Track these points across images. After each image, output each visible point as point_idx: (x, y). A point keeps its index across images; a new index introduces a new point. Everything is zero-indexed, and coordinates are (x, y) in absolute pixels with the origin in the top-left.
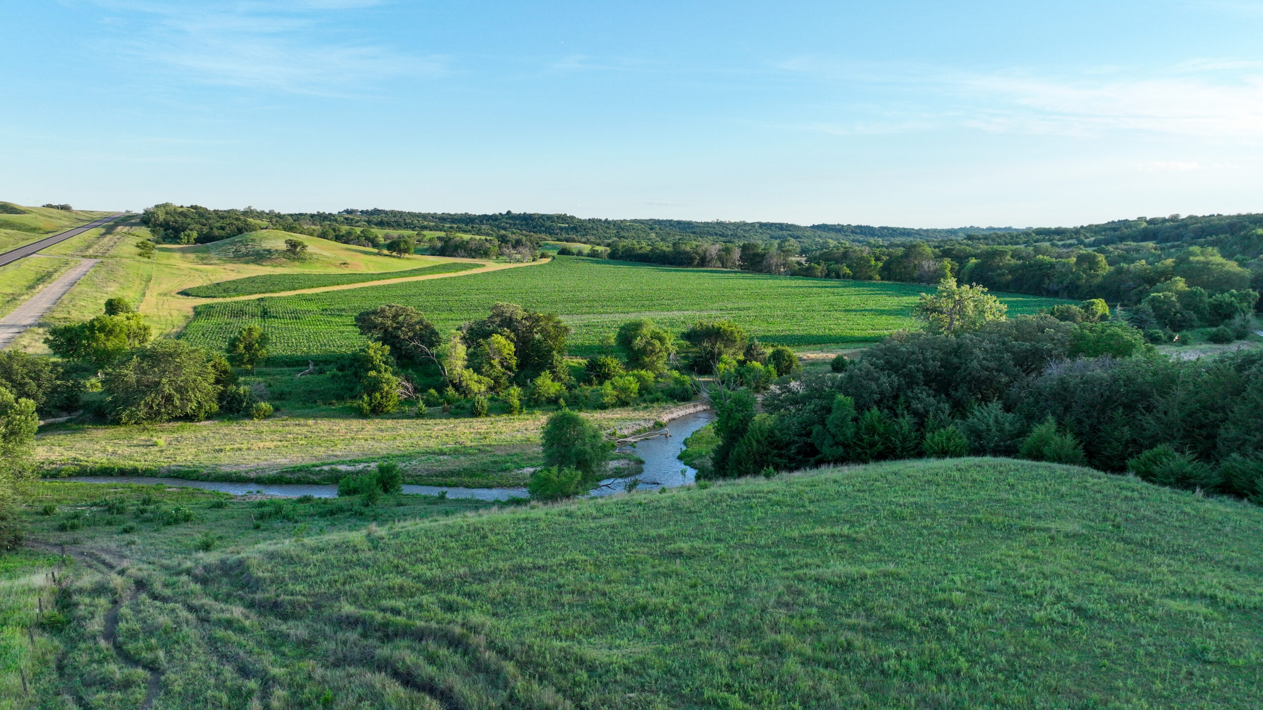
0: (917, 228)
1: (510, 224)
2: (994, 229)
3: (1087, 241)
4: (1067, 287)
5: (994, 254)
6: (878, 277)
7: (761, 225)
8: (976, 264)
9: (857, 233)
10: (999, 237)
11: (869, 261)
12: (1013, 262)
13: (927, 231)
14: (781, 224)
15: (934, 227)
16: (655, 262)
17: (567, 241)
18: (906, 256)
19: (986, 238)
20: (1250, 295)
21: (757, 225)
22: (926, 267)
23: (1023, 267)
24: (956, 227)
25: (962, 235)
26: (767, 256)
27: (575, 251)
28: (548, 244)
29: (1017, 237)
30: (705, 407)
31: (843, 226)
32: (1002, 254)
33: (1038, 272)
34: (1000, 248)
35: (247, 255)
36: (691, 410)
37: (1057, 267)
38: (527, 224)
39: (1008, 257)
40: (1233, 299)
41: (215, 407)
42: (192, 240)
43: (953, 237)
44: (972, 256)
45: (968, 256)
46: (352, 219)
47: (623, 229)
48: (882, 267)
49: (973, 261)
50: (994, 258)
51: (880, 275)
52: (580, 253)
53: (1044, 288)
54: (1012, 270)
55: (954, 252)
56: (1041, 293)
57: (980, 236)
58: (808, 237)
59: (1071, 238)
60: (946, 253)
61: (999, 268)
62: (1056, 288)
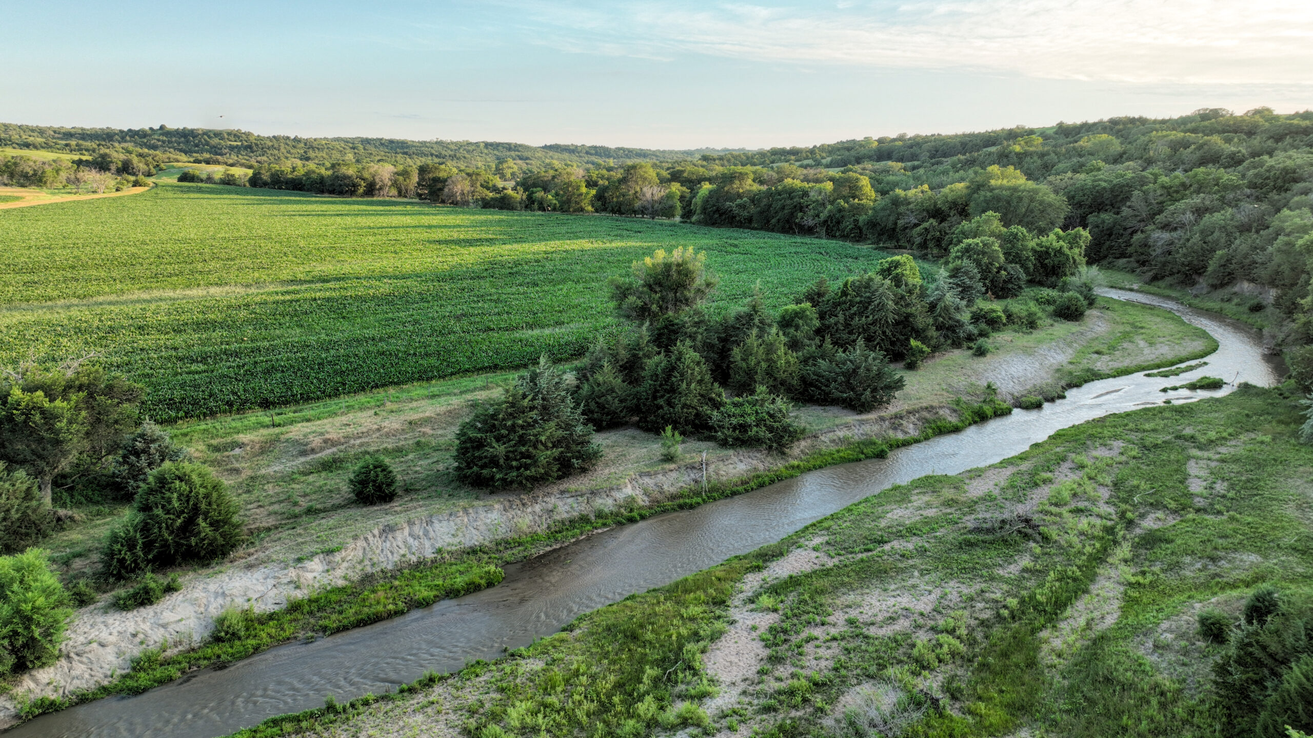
0: (653, 148)
1: (164, 142)
2: (728, 150)
3: (824, 161)
4: (825, 222)
5: (729, 178)
6: (590, 208)
7: (487, 145)
8: (710, 192)
9: (591, 154)
10: (735, 157)
11: (578, 188)
12: (756, 187)
13: (664, 152)
14: (509, 144)
15: (671, 148)
16: (308, 190)
17: (207, 163)
18: (624, 180)
19: (721, 159)
20: (1080, 236)
21: (482, 145)
22: (648, 195)
23: (769, 194)
24: (693, 148)
25: (698, 156)
26: (449, 181)
27: (204, 176)
28: (173, 167)
29: (752, 158)
31: (577, 147)
32: (741, 176)
33: (788, 202)
34: (739, 169)
37: (812, 194)
38: (188, 141)
39: (750, 181)
40: (1061, 243)
43: (689, 159)
44: (705, 179)
45: (700, 180)
47: (313, 148)
48: (595, 196)
49: (706, 187)
50: (732, 182)
51: (593, 206)
52: (209, 179)
53: (796, 224)
54: (754, 199)
55: (685, 175)
56: (791, 228)
57: (715, 156)
58: (539, 158)
59: (807, 158)
60: (676, 176)
61: (740, 196)
62: (811, 223)
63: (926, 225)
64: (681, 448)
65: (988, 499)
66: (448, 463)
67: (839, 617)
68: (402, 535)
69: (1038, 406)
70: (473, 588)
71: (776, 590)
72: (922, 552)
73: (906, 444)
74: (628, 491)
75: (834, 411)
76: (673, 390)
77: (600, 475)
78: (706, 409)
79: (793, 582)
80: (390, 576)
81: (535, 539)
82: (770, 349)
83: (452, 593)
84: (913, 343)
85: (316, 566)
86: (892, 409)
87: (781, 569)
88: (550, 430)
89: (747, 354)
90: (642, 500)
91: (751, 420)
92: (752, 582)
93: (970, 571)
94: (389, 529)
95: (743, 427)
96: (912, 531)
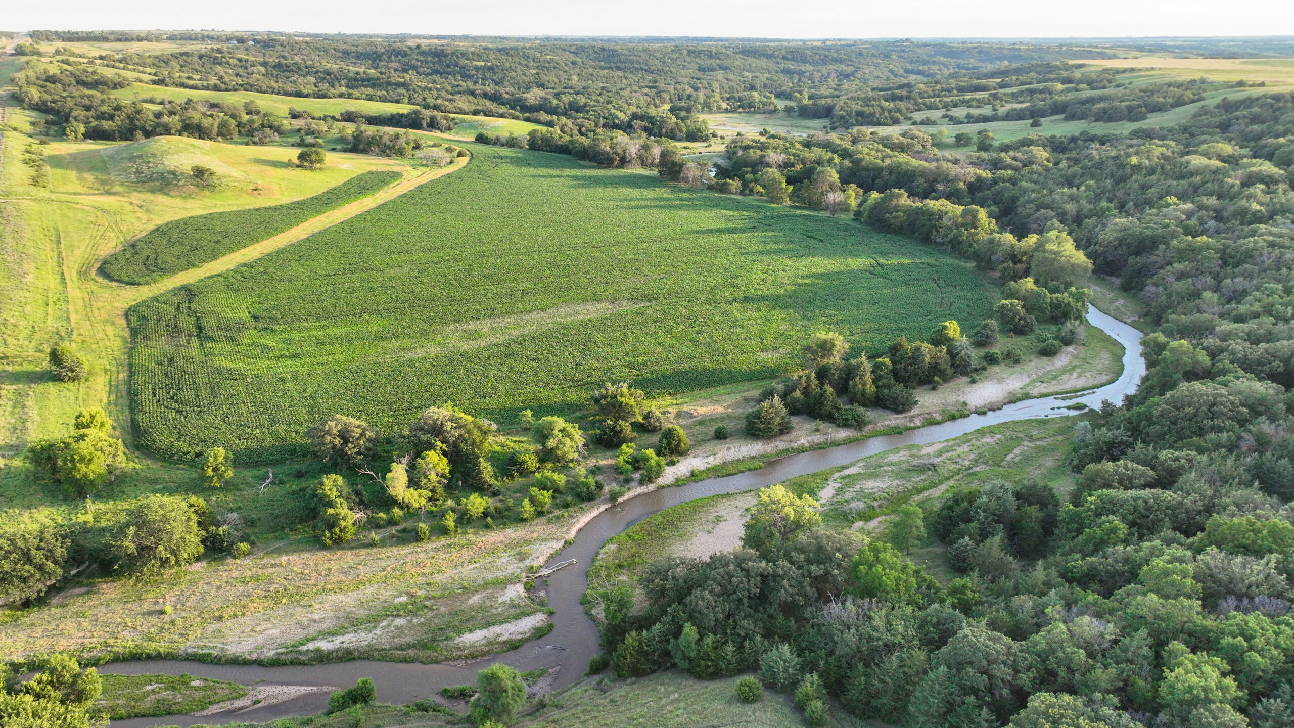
8: (876, 202)
17: (486, 115)
27: (493, 137)
28: (464, 121)
30: (606, 506)
35: (150, 179)
36: (595, 513)
37: (944, 220)
40: (1071, 299)
41: (201, 549)
42: (80, 136)
46: (247, 61)
49: (875, 196)
50: (891, 200)
52: (498, 142)
62: (941, 241)
63: (1006, 265)
64: (822, 426)
65: (928, 455)
66: (743, 424)
67: (858, 487)
68: (733, 450)
69: (984, 413)
70: (756, 469)
71: (842, 478)
72: (892, 471)
73: (913, 428)
74: (802, 441)
75: (888, 412)
76: (822, 404)
77: (794, 434)
78: (834, 411)
79: (849, 476)
80: (732, 462)
81: (772, 455)
82: (864, 385)
83: (750, 470)
84: (936, 378)
85: (711, 458)
86: (913, 413)
87: (846, 472)
88: (778, 420)
89: (855, 385)
90: (807, 445)
91: (850, 417)
92: (837, 475)
93: (904, 478)
94: (729, 449)
95: (847, 420)
96: (893, 464)
